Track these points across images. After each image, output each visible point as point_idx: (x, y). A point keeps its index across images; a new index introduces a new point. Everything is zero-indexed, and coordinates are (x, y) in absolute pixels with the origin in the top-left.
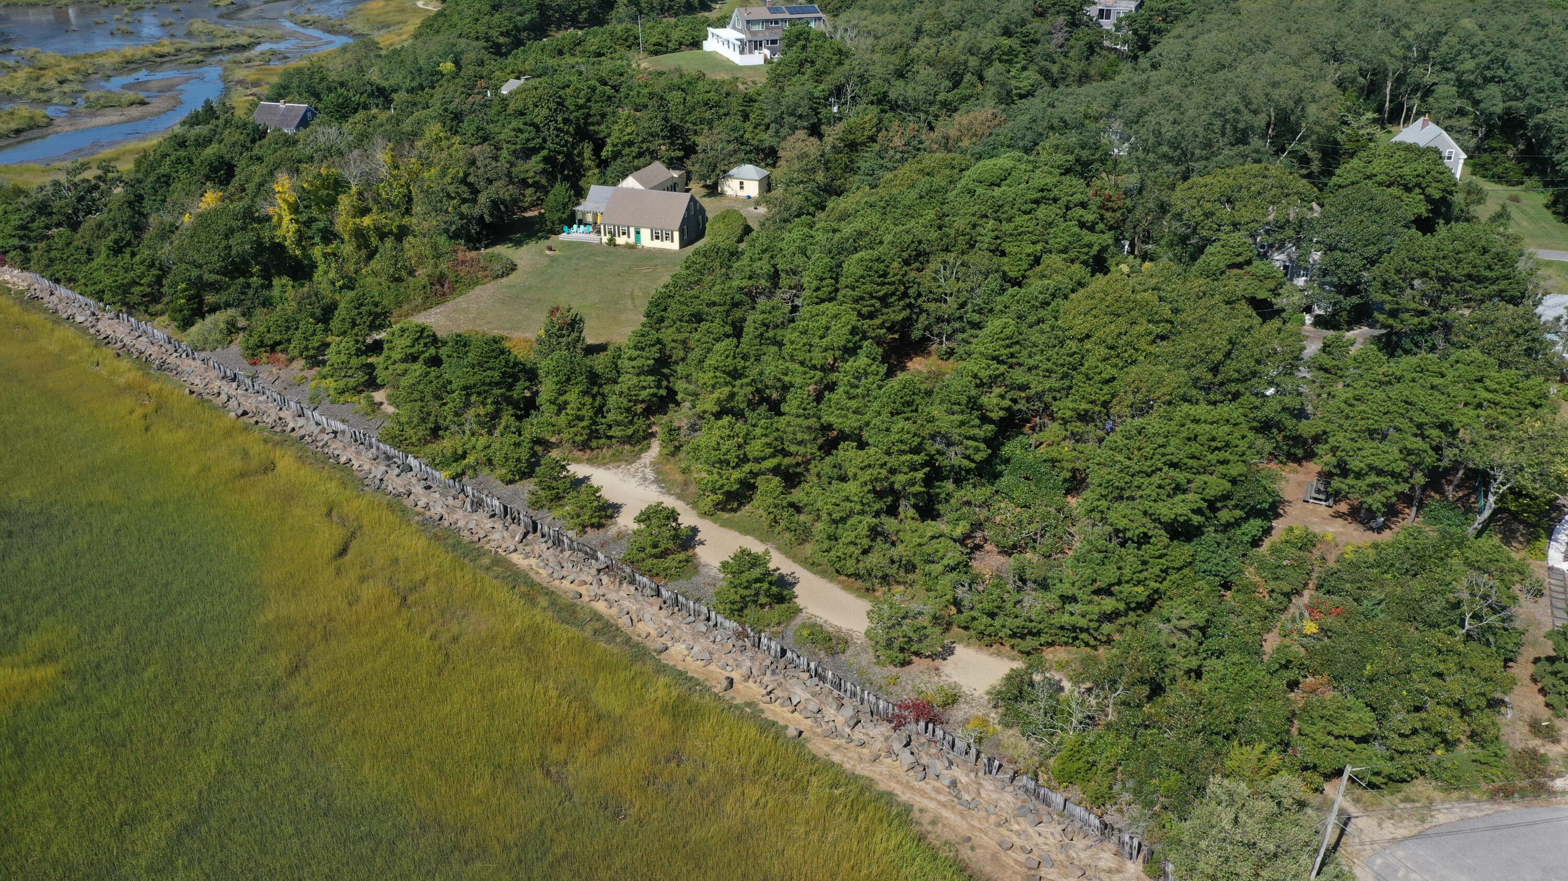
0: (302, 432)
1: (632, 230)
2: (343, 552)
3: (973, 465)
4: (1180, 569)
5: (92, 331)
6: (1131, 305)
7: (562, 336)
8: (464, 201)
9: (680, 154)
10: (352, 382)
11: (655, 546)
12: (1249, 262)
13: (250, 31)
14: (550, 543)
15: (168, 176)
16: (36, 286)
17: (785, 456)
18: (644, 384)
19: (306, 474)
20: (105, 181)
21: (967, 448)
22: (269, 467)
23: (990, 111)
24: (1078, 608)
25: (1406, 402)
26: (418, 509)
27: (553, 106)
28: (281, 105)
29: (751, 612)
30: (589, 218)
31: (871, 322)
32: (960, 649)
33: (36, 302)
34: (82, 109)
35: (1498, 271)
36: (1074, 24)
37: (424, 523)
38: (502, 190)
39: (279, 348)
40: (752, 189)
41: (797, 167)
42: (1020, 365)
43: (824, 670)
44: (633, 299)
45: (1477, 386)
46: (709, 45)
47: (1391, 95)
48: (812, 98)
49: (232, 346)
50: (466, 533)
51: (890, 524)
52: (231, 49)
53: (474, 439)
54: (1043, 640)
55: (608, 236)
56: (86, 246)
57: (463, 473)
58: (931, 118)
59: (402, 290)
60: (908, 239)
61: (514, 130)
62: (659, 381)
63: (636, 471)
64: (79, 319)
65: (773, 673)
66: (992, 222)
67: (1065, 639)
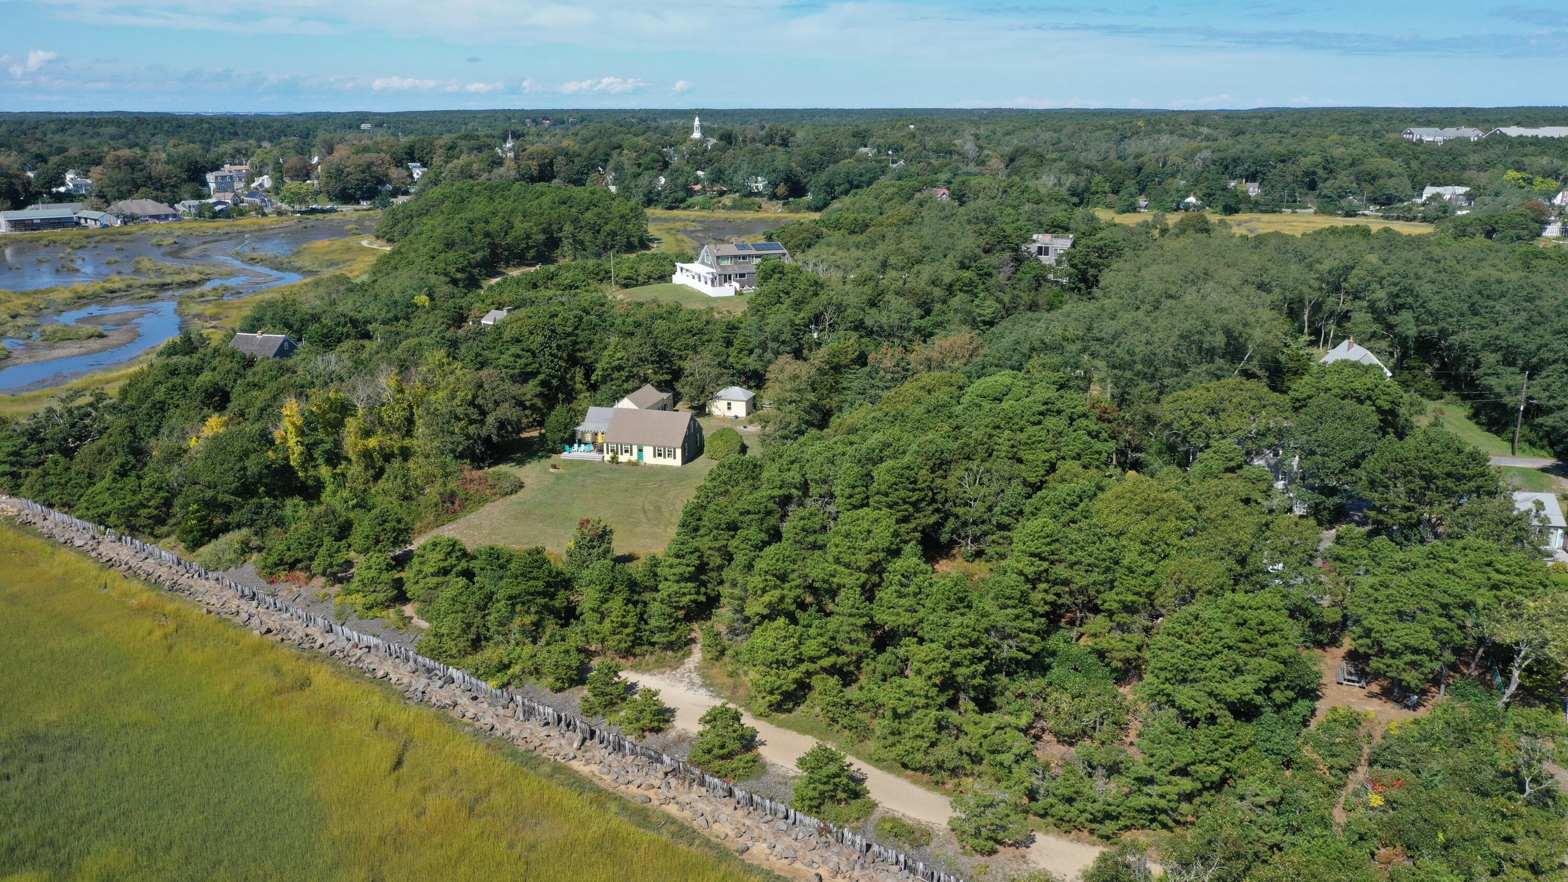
0: (332, 648)
1: (635, 448)
2: (398, 764)
3: (1029, 657)
4: (1245, 748)
5: (94, 554)
6: (1159, 503)
7: (593, 547)
8: (472, 422)
9: (668, 377)
10: (381, 597)
11: (722, 747)
12: (1240, 467)
13: (199, 268)
14: (610, 748)
15: (163, 403)
16: (27, 512)
17: (839, 655)
18: (685, 591)
19: (346, 687)
20: (96, 409)
21: (1023, 641)
22: (304, 684)
23: (968, 336)
24: (1154, 790)
25: (1428, 585)
26: (465, 720)
27: (548, 333)
28: (258, 336)
29: (828, 806)
30: (588, 438)
31: (906, 526)
32: (1040, 837)
33: (28, 528)
34: (38, 342)
35: (1473, 469)
36: (1019, 260)
37: (477, 732)
38: (506, 411)
39: (300, 566)
40: (740, 409)
41: (788, 387)
42: (1061, 561)
43: (914, 862)
44: (645, 513)
45: (1488, 569)
46: (678, 279)
47: (1309, 321)
48: (793, 324)
49: (246, 565)
50: (521, 742)
51: (953, 716)
52: (180, 285)
53: (518, 649)
54: (1122, 822)
55: (611, 454)
56: (87, 470)
57: (509, 683)
58: (905, 343)
59: (413, 508)
60: (932, 448)
61: (513, 355)
62: (699, 587)
63: (682, 676)
64: (78, 542)
65: (862, 867)
66: (1007, 432)
67: (1142, 822)
